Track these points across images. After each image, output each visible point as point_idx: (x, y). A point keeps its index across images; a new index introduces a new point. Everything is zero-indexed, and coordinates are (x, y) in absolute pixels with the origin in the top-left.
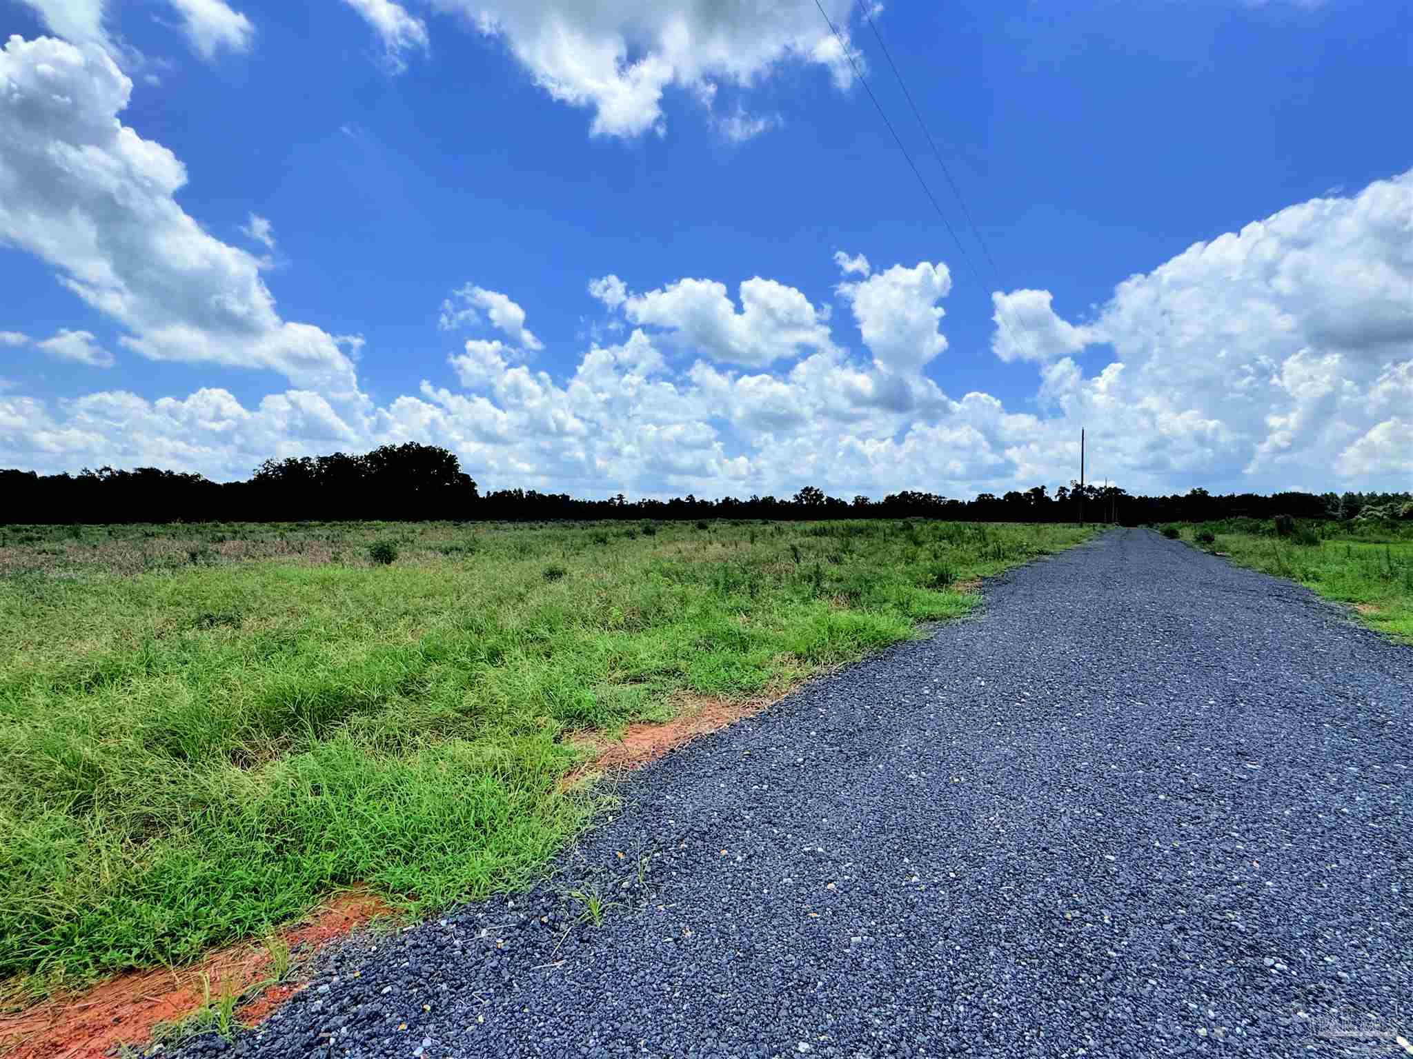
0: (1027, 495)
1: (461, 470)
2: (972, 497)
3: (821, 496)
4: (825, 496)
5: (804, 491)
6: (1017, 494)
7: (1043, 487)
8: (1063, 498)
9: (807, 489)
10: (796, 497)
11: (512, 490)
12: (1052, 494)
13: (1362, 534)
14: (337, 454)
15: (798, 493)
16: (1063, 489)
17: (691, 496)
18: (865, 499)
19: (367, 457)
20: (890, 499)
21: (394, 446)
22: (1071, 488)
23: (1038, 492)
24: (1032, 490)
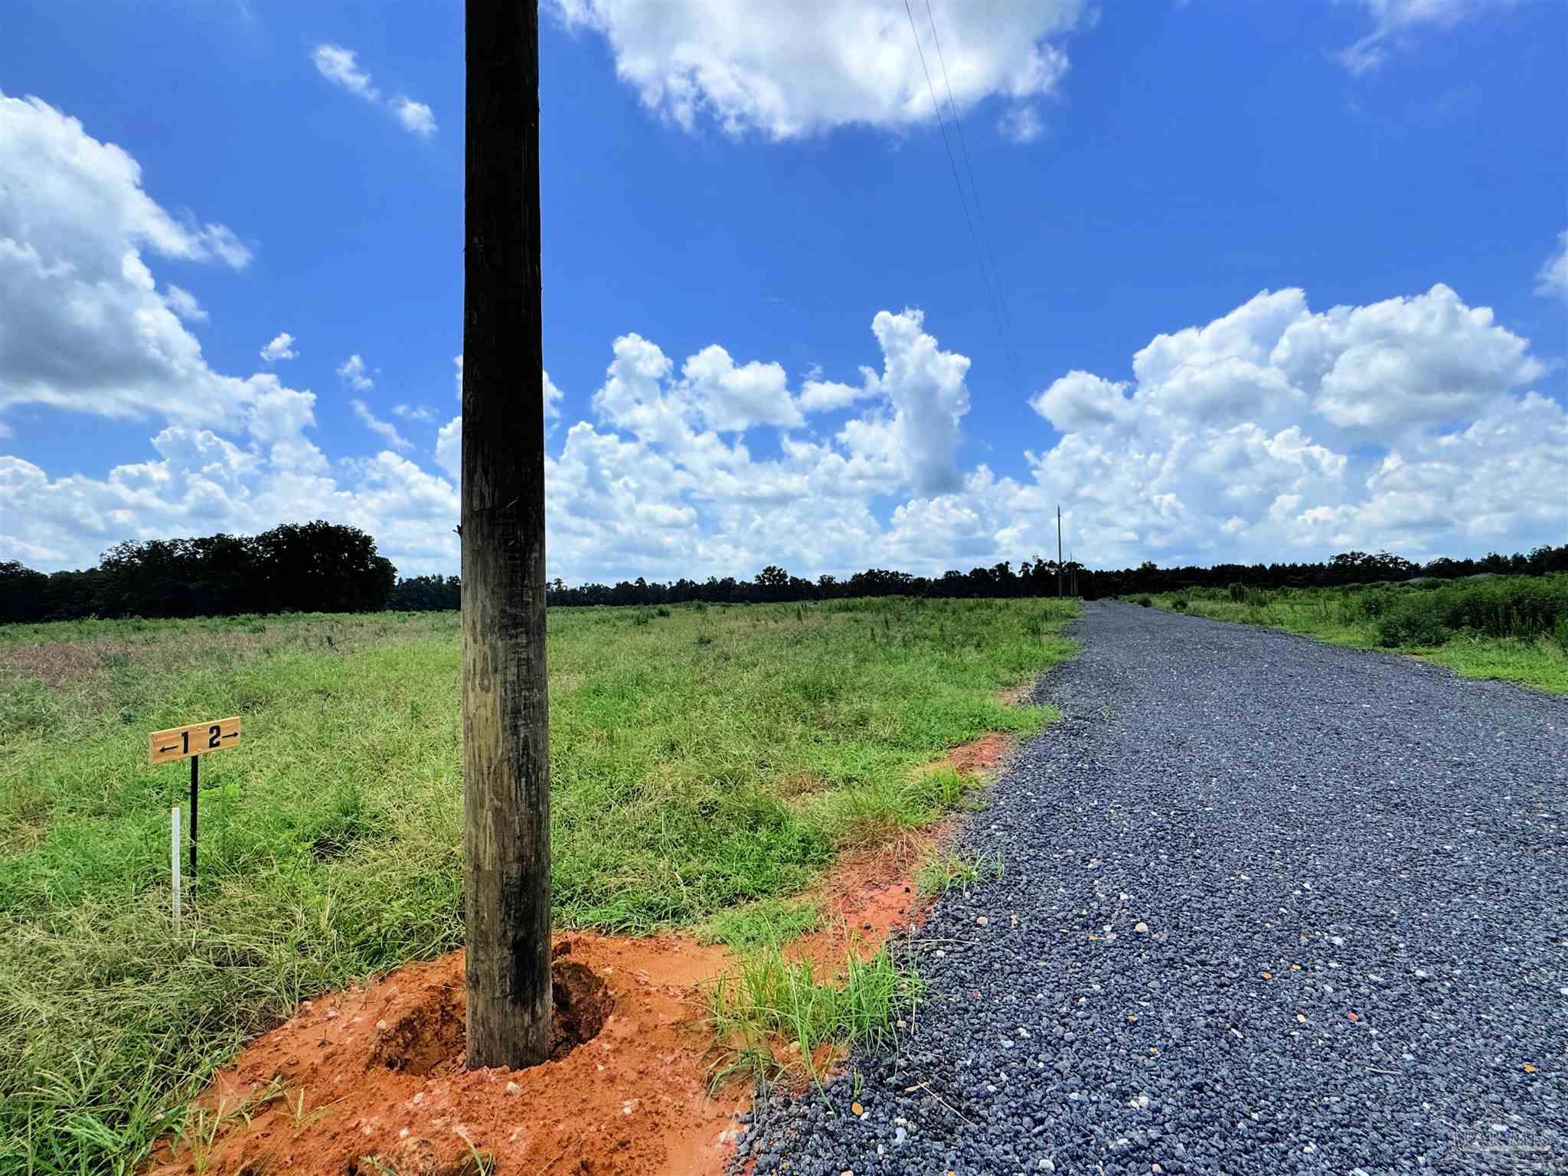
0: (991, 571)
1: (379, 554)
2: (940, 574)
3: (785, 576)
4: (789, 575)
5: (766, 571)
6: (982, 571)
7: (1007, 563)
8: (1026, 573)
9: (769, 569)
10: (758, 577)
11: (430, 576)
12: (1016, 570)
13: (1295, 599)
14: (219, 536)
15: (761, 573)
16: (1026, 565)
17: (641, 579)
18: (831, 579)
19: (259, 539)
20: (857, 578)
21: (296, 526)
22: (1034, 563)
23: (1003, 568)
24: (997, 566)
